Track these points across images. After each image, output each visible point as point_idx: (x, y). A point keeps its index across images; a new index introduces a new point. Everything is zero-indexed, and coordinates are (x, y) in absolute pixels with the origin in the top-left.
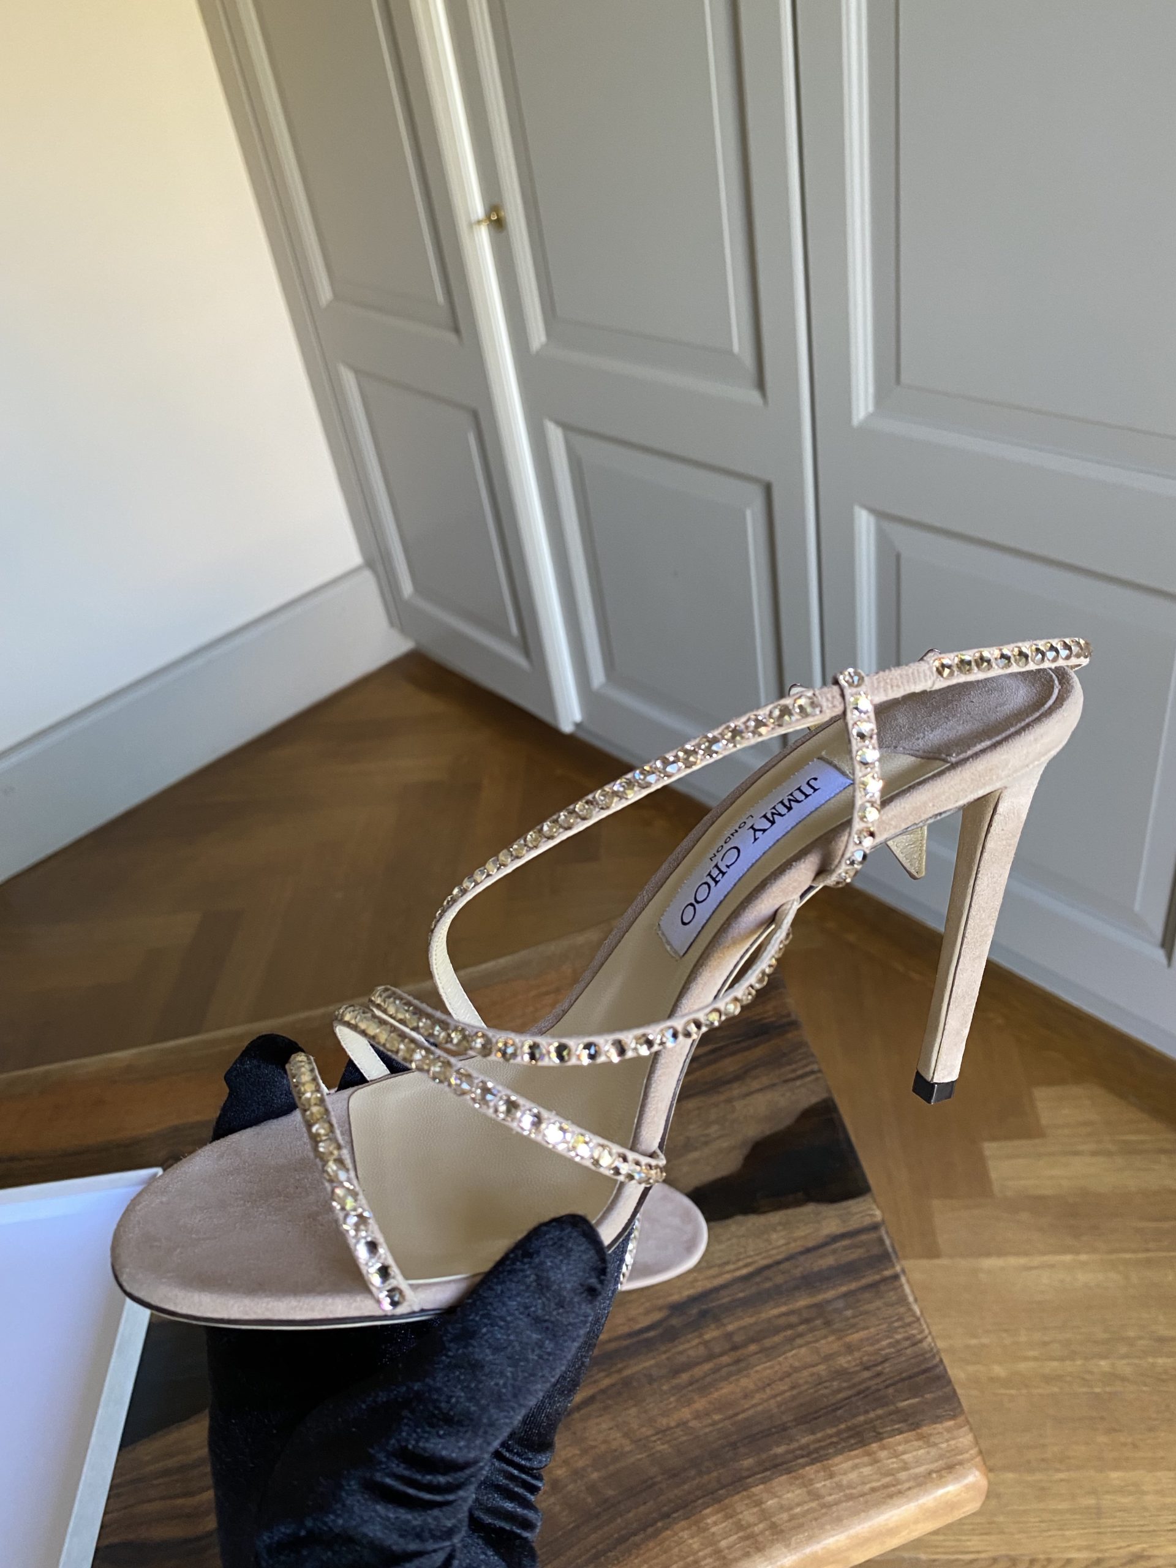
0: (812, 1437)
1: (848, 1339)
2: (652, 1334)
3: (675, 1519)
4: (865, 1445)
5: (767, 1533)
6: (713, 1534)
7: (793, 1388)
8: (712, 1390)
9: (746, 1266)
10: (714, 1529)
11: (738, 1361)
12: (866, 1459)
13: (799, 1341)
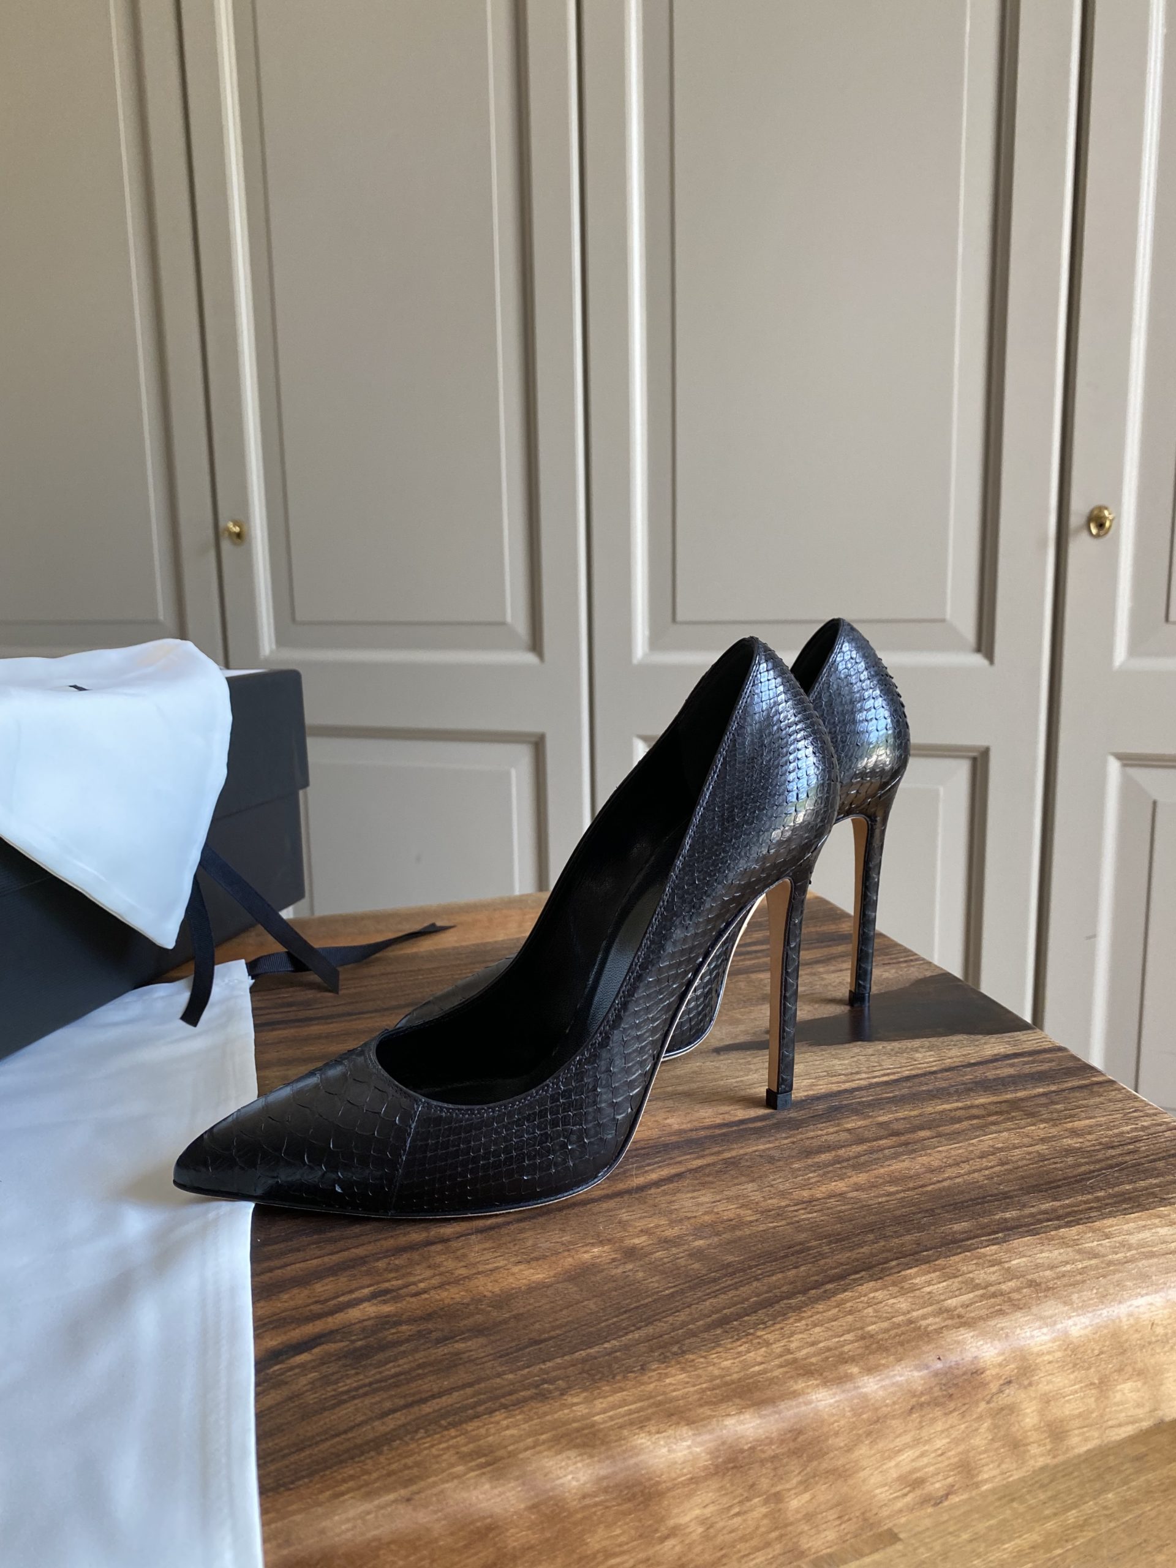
0: (1057, 1204)
1: (1069, 1125)
2: (759, 1124)
3: (854, 1280)
4: (1147, 1210)
5: (1025, 1290)
6: (929, 1293)
7: (1002, 1164)
8: (874, 1167)
9: (888, 1074)
10: (928, 1289)
11: (906, 1144)
12: (1157, 1221)
13: (993, 1128)
